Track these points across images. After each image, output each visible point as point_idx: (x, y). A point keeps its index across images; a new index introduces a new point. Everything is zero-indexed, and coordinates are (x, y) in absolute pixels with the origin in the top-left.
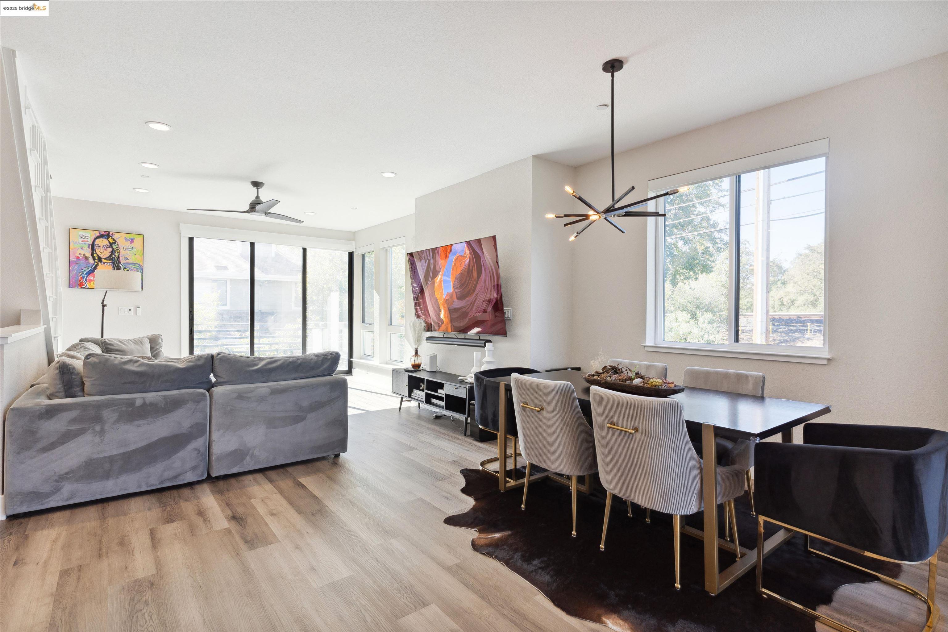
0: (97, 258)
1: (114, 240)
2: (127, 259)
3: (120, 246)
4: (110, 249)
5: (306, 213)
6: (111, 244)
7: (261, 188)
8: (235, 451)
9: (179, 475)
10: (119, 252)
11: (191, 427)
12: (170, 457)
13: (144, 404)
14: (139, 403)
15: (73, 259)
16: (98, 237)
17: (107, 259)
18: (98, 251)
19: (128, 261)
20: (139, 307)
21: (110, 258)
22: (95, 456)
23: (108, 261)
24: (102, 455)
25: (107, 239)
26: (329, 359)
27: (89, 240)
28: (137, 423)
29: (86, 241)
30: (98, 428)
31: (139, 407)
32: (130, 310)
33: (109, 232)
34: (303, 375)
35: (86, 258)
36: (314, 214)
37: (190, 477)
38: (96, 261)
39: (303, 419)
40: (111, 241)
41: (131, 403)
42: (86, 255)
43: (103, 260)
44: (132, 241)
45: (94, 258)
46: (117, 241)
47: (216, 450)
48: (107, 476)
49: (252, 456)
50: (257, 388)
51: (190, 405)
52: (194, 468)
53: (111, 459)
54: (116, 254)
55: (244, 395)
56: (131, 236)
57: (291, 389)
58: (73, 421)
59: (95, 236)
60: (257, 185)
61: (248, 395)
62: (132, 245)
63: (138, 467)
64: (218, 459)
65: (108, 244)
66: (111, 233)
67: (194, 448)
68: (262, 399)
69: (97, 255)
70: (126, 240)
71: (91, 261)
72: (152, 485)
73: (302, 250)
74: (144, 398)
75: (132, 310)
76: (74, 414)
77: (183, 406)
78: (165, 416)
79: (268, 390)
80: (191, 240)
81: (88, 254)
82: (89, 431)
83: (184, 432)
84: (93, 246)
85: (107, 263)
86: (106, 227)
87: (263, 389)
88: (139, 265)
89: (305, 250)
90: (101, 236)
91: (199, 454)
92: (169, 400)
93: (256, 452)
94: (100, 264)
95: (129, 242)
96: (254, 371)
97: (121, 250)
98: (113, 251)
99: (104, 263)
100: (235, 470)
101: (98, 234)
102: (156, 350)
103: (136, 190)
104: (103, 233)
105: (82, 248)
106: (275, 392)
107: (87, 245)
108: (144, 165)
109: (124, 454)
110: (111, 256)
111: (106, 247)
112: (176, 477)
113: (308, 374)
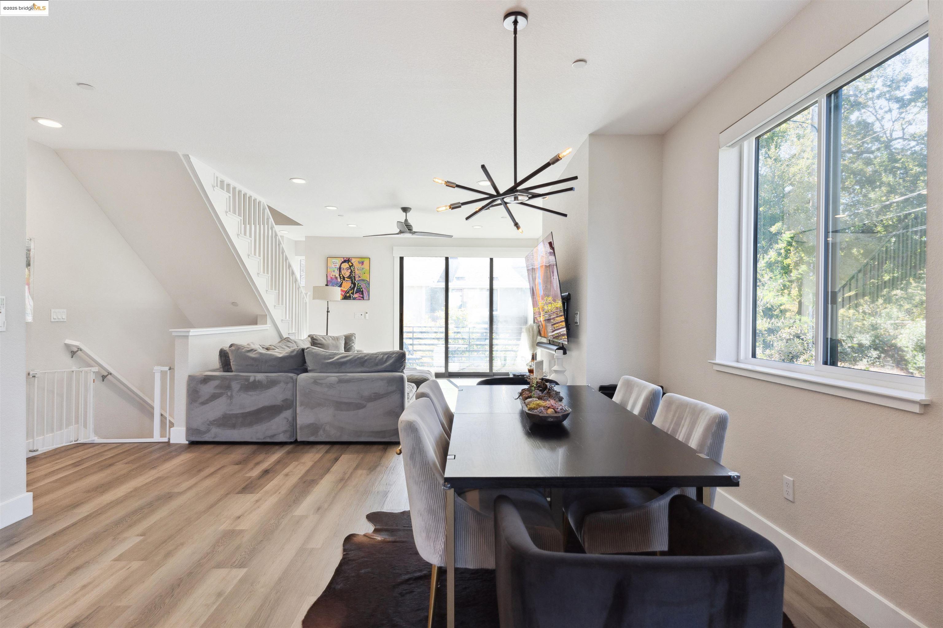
0: (342, 277)
1: (352, 263)
2: (360, 277)
3: (355, 267)
4: (350, 271)
5: (474, 227)
6: (350, 266)
7: (409, 212)
8: (312, 424)
9: (275, 435)
10: (355, 272)
11: (283, 401)
12: (270, 421)
13: (255, 380)
14: (252, 379)
15: (329, 279)
16: (343, 262)
17: (348, 278)
18: (343, 272)
19: (360, 278)
20: (367, 313)
21: (349, 277)
22: (228, 412)
23: (348, 279)
24: (231, 413)
25: (348, 263)
26: (393, 357)
27: (337, 265)
28: (250, 393)
29: (336, 266)
30: (229, 394)
31: (252, 382)
32: (361, 315)
33: (349, 258)
34: (367, 369)
35: (336, 278)
36: (480, 227)
37: (282, 438)
38: (342, 279)
39: (364, 407)
40: (351, 265)
41: (247, 379)
42: (336, 276)
43: (346, 279)
44: (362, 263)
45: (341, 278)
46: (354, 264)
47: (300, 421)
48: (234, 426)
49: (324, 430)
50: (328, 376)
51: (282, 385)
52: (285, 432)
53: (236, 416)
54: (353, 274)
55: (318, 381)
56: (361, 260)
57: (354, 381)
58: (217, 387)
59: (341, 262)
60: (405, 210)
61: (320, 381)
62: (363, 266)
63: (251, 424)
64: (301, 428)
65: (349, 267)
66: (350, 259)
67: (285, 417)
68: (331, 386)
69: (343, 275)
70: (359, 262)
71: (339, 280)
72: (259, 439)
73: (489, 261)
74: (255, 376)
75: (363, 315)
76: (217, 383)
77: (278, 385)
78: (266, 391)
79: (336, 379)
80: (402, 259)
81: (337, 275)
82: (225, 395)
83: (278, 404)
84: (340, 268)
85: (348, 281)
86: (347, 254)
87: (333, 377)
88: (367, 281)
89: (491, 260)
90: (345, 261)
91: (288, 422)
92: (269, 380)
93: (327, 428)
94: (344, 282)
95: (361, 264)
96: (328, 363)
97: (356, 270)
98: (351, 272)
99: (346, 280)
100: (312, 439)
101: (343, 260)
102: (349, 345)
103: (349, 225)
104: (345, 259)
105: (334, 271)
106: (340, 381)
107: (337, 269)
108: (328, 208)
109: (243, 413)
110: (350, 275)
111: (347, 269)
112: (273, 436)
113: (372, 369)
